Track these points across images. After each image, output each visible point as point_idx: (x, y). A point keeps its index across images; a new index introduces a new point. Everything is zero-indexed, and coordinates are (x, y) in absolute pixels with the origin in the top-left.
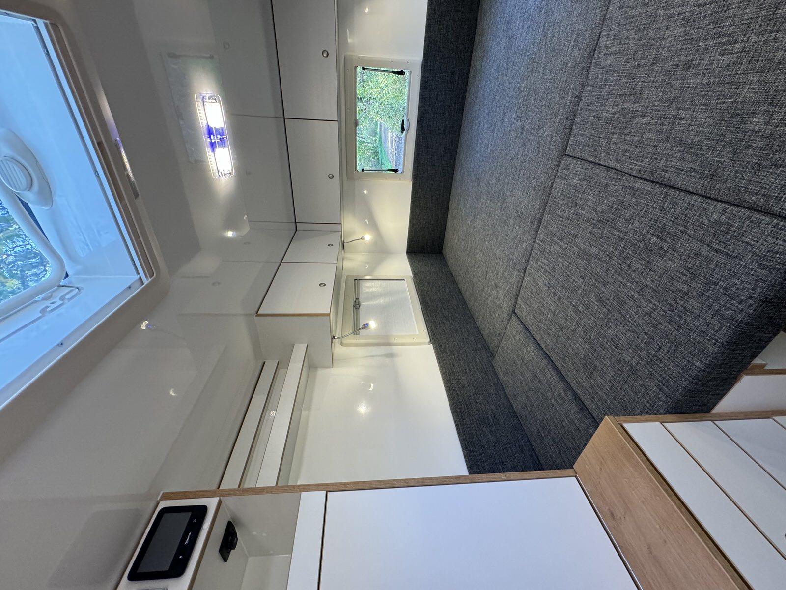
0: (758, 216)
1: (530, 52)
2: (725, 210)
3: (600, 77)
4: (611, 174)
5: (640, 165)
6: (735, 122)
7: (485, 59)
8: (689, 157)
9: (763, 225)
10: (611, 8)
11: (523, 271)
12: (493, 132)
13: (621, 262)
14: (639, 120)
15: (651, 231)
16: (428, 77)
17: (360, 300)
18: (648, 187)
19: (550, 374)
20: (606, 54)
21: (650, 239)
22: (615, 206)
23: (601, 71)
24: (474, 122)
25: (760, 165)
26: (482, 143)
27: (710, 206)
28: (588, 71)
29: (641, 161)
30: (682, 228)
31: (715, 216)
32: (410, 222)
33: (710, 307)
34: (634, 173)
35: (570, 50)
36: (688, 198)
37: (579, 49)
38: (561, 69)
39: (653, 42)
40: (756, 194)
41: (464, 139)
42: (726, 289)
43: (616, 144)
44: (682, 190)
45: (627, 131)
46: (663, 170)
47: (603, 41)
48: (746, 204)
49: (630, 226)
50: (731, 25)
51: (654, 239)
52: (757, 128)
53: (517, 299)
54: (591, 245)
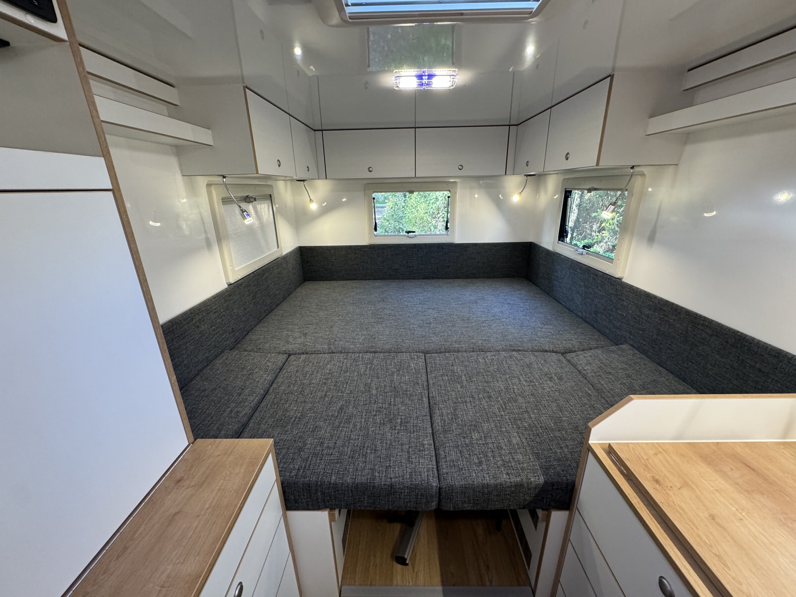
0: (434, 458)
1: (473, 316)
2: (430, 445)
3: (473, 358)
4: (425, 384)
5: (436, 396)
6: (473, 427)
7: (460, 288)
8: (450, 416)
9: (431, 463)
10: (504, 352)
11: (330, 352)
12: (420, 303)
13: (375, 409)
14: (459, 386)
15: (403, 417)
16: (445, 248)
17: (254, 202)
18: (426, 405)
19: (254, 399)
20: (483, 357)
21: (398, 419)
22: (408, 393)
23: (475, 358)
24: (421, 289)
25: (458, 446)
26: (409, 297)
27: (430, 438)
28: (473, 352)
29: (439, 396)
30: (412, 431)
31: (426, 442)
32: (332, 247)
33: (375, 465)
34: (431, 395)
35: (480, 338)
36: (429, 426)
37: (482, 343)
38: (470, 337)
39: (495, 378)
40: (445, 452)
41: (407, 284)
42: (390, 466)
43: (442, 379)
44: (431, 422)
45: (451, 382)
46: (439, 408)
47: (489, 354)
48: (437, 452)
49: (400, 406)
50: (509, 406)
51: (399, 421)
52: (473, 437)
53: (303, 354)
54: (377, 389)
